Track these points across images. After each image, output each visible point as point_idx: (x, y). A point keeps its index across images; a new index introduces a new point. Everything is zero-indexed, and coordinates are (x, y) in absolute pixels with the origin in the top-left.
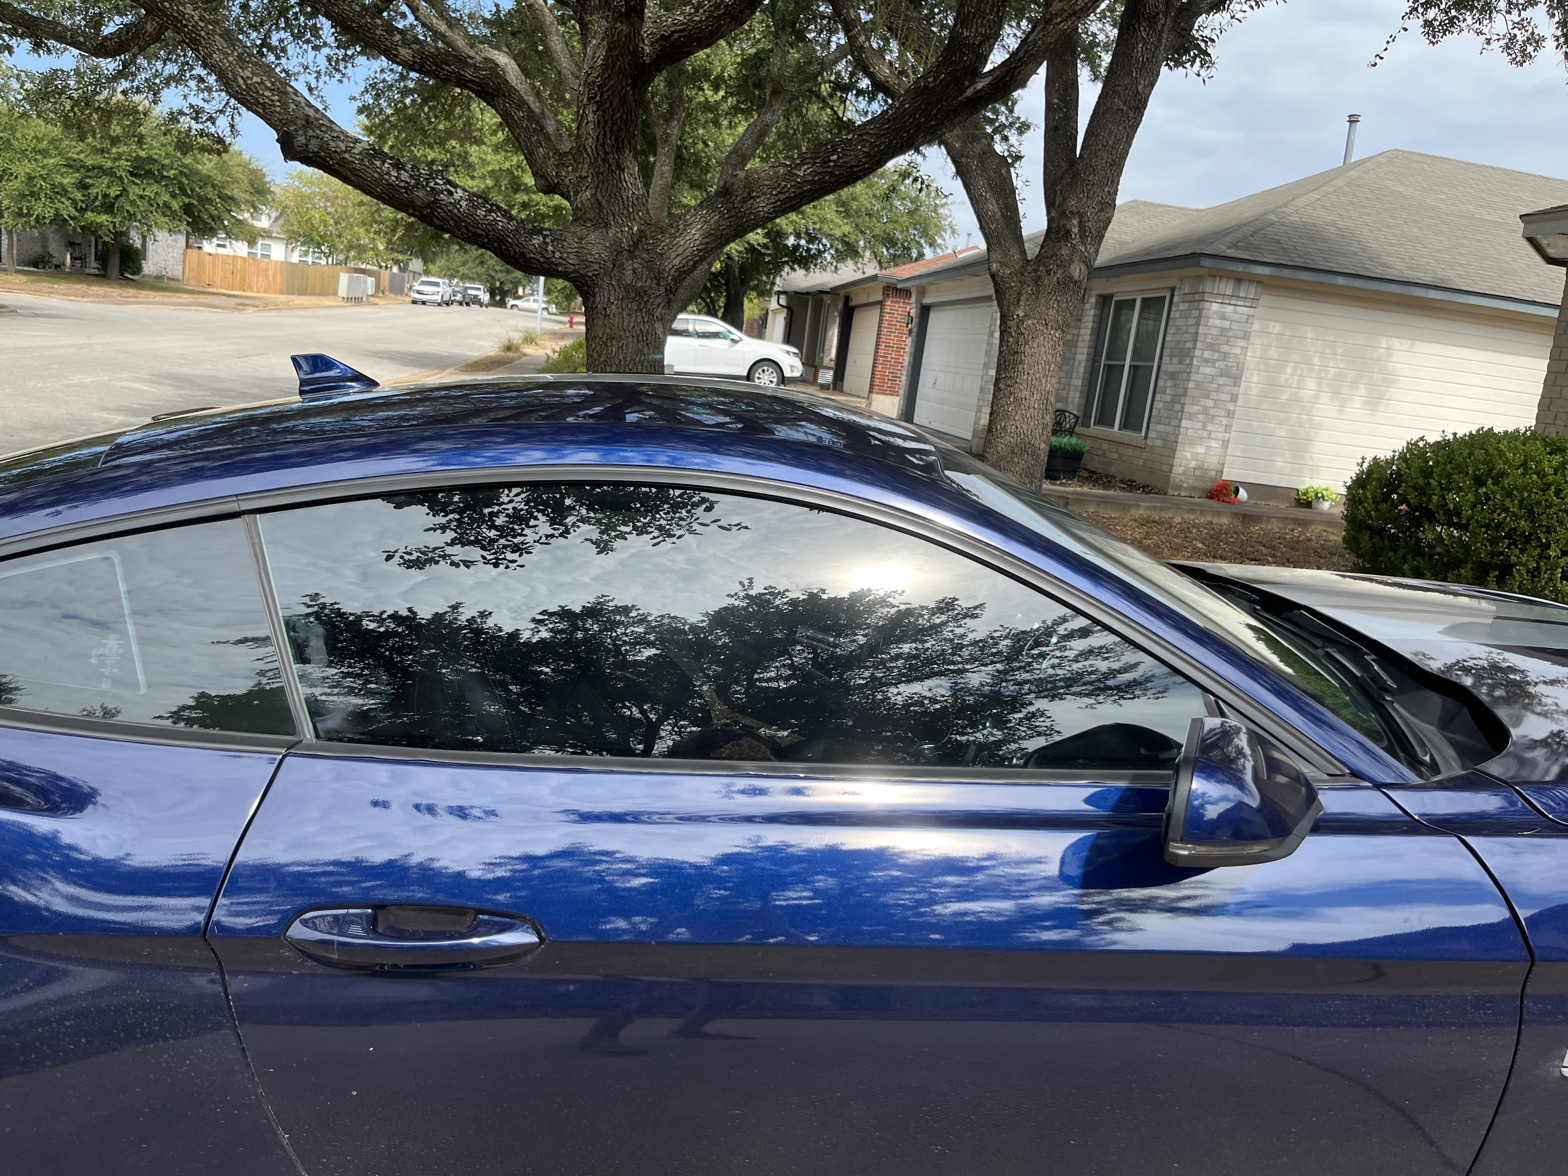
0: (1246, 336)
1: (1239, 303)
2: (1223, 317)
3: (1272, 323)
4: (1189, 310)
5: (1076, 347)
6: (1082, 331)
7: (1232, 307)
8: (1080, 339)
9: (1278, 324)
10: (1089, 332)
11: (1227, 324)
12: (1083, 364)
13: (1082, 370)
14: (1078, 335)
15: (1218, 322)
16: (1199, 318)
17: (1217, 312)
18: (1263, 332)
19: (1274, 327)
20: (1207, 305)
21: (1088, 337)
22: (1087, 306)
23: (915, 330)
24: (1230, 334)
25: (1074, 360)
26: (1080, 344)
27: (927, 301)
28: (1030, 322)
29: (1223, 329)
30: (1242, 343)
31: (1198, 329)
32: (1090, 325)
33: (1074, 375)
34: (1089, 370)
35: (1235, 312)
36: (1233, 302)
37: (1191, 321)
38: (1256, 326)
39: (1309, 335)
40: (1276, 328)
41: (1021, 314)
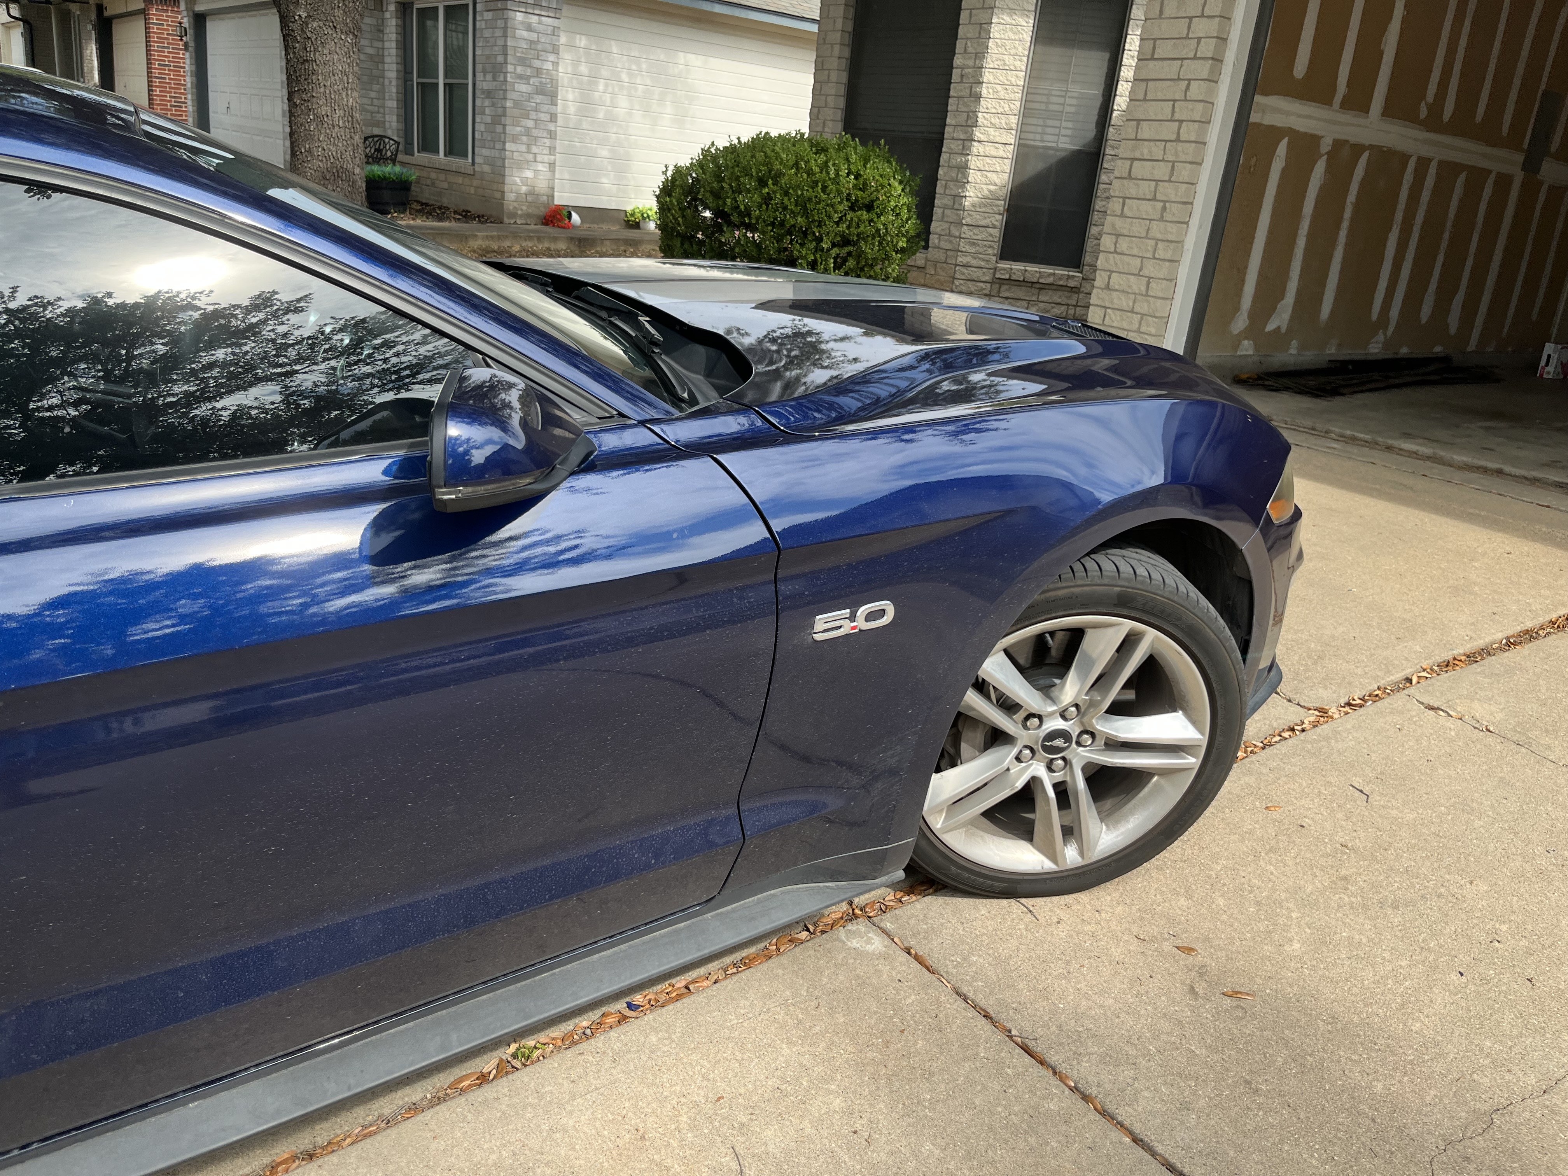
0: (555, 50)
1: (543, 13)
2: (529, 28)
3: (578, 36)
4: (495, 19)
5: (383, 63)
6: (387, 45)
7: (536, 17)
8: (386, 53)
9: (583, 38)
10: (394, 45)
11: (534, 36)
12: (394, 83)
13: (394, 90)
14: (383, 49)
15: (525, 34)
16: (505, 29)
17: (523, 23)
18: (571, 46)
19: (580, 39)
20: (511, 14)
21: (394, 52)
22: (387, 15)
23: (192, 44)
24: (539, 47)
25: (384, 78)
26: (387, 60)
27: (200, 8)
28: (315, 24)
29: (532, 42)
30: (552, 58)
31: (506, 41)
32: (393, 37)
33: (387, 95)
34: (401, 89)
35: (540, 23)
36: (536, 12)
37: (499, 33)
38: (563, 39)
39: (615, 49)
40: (582, 41)
41: (304, 15)
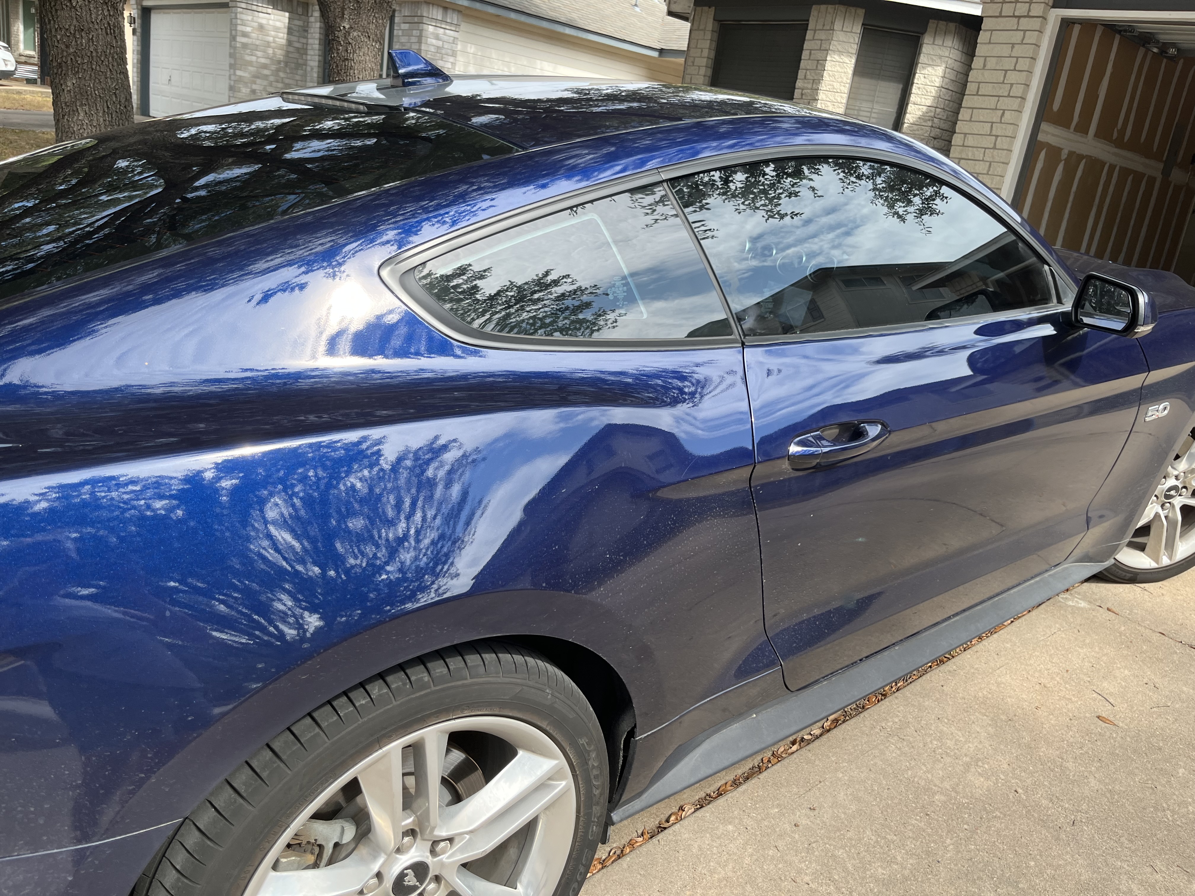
0: (454, 54)
1: (447, 27)
2: (437, 38)
3: (469, 45)
4: (411, 30)
5: (306, 54)
6: (310, 41)
7: (442, 30)
8: (309, 47)
9: (473, 46)
10: (317, 42)
11: (440, 43)
12: (316, 70)
13: (315, 75)
14: (307, 44)
15: (434, 42)
16: (420, 37)
17: (433, 33)
18: (464, 52)
19: (471, 47)
20: (425, 26)
21: (317, 47)
22: (312, 19)
23: (139, 30)
24: (443, 51)
25: (306, 65)
26: (310, 52)
29: (438, 47)
30: (451, 59)
31: (420, 46)
32: (317, 36)
33: (308, 79)
34: (321, 75)
35: (445, 34)
36: (443, 26)
37: (414, 39)
38: (459, 47)
39: (494, 56)
40: (471, 49)
